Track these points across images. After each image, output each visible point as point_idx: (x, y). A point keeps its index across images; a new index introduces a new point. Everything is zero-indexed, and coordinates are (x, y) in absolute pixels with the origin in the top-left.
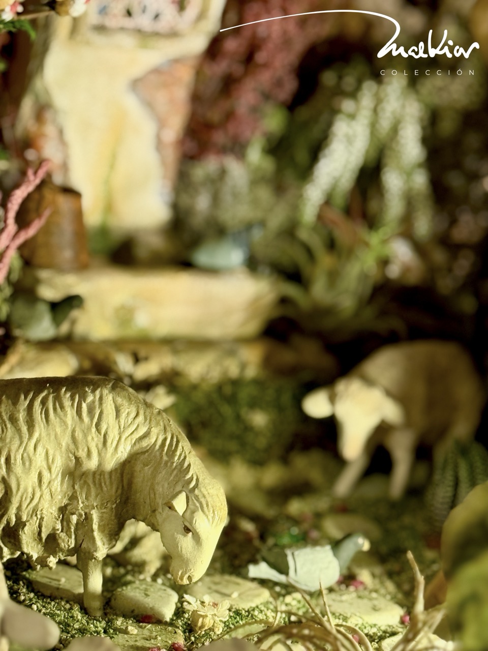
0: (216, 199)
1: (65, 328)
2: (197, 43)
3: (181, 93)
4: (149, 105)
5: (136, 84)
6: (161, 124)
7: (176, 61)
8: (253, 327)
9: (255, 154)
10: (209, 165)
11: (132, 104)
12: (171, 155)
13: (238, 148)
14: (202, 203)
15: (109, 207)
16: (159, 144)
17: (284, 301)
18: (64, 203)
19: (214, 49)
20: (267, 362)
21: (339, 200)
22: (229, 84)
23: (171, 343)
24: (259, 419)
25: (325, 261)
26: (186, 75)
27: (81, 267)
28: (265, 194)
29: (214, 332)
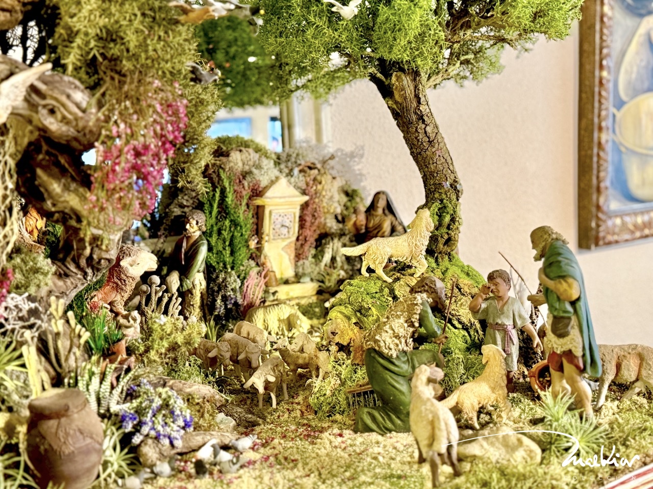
0: (303, 269)
1: (275, 298)
2: (294, 238)
3: (293, 249)
4: (287, 252)
5: (283, 249)
6: (289, 256)
7: (291, 243)
8: (315, 292)
9: (310, 259)
10: (301, 262)
11: (283, 253)
12: (293, 262)
13: (307, 258)
14: (300, 270)
15: (282, 274)
16: (290, 259)
17: (320, 286)
18: (272, 274)
19: (298, 239)
20: (317, 299)
21: (328, 265)
22: (302, 245)
23: (297, 298)
24: (317, 310)
25: (327, 277)
26: (293, 245)
27: (278, 285)
28: (313, 266)
29: (306, 295)
